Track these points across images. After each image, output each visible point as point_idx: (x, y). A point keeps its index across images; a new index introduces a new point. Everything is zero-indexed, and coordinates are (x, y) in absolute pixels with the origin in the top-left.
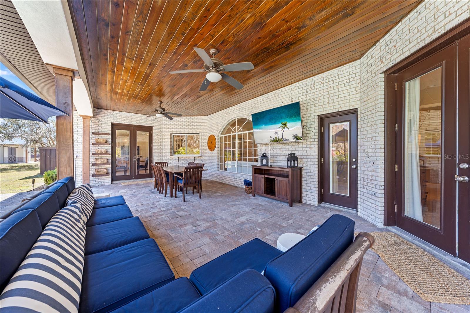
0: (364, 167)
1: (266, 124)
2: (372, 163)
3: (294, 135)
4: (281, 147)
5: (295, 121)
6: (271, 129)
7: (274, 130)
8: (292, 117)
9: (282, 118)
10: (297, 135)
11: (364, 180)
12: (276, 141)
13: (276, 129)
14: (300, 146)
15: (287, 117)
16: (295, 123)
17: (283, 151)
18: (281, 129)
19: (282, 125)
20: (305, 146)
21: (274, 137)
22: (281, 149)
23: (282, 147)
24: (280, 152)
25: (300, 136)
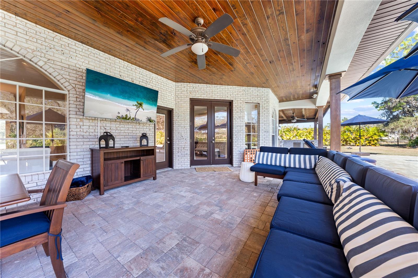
0: (179, 142)
1: (114, 94)
2: (185, 139)
3: (148, 118)
4: (117, 126)
5: (152, 105)
6: (121, 104)
7: (125, 106)
8: (149, 100)
9: (138, 96)
10: (151, 118)
11: (178, 149)
12: (125, 118)
13: (129, 106)
14: (141, 127)
15: (145, 99)
16: (151, 106)
17: (121, 130)
18: (135, 107)
19: (136, 103)
20: (145, 127)
21: (123, 113)
22: (119, 128)
23: (121, 126)
24: (117, 131)
25: (153, 119)
